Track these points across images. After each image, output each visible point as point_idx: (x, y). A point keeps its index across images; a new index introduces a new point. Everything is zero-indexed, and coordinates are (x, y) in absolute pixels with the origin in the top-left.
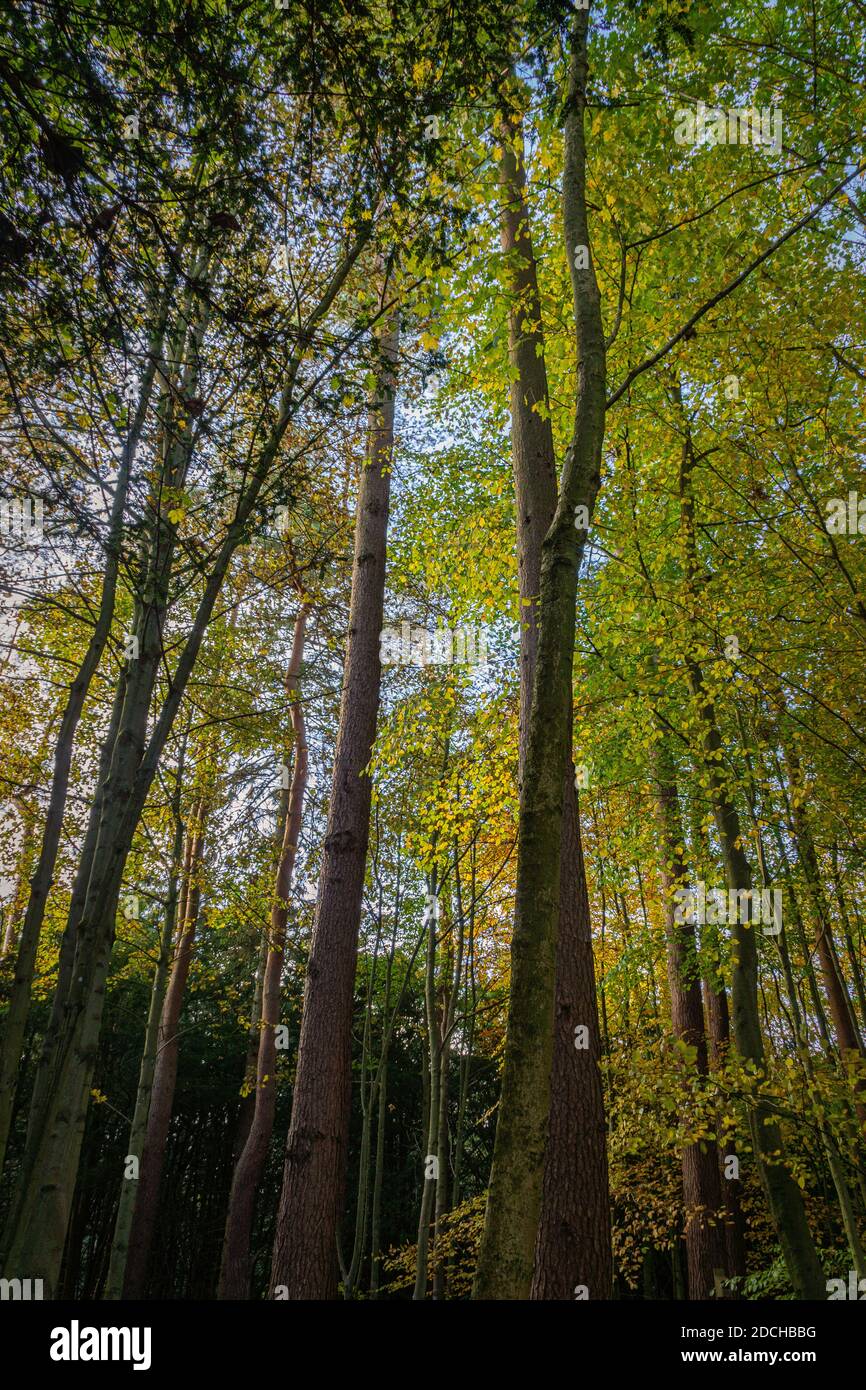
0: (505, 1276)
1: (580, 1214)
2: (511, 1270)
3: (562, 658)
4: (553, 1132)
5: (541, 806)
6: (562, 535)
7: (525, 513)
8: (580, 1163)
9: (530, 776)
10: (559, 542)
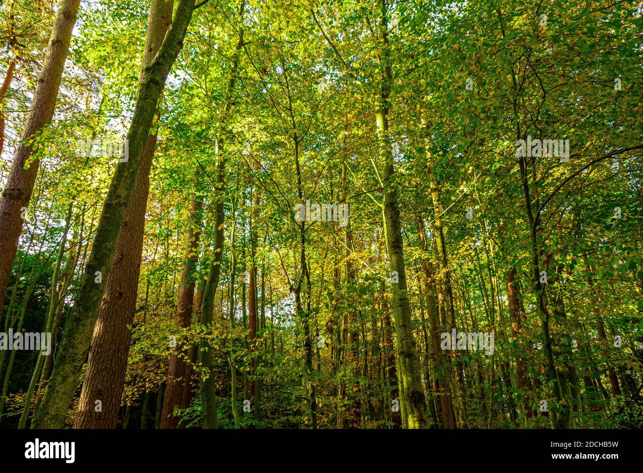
0: (49, 422)
1: (108, 386)
2: (53, 418)
3: (143, 130)
4: (102, 350)
5: (116, 201)
6: (157, 67)
7: (150, 46)
8: (113, 364)
9: (114, 185)
10: (154, 70)
